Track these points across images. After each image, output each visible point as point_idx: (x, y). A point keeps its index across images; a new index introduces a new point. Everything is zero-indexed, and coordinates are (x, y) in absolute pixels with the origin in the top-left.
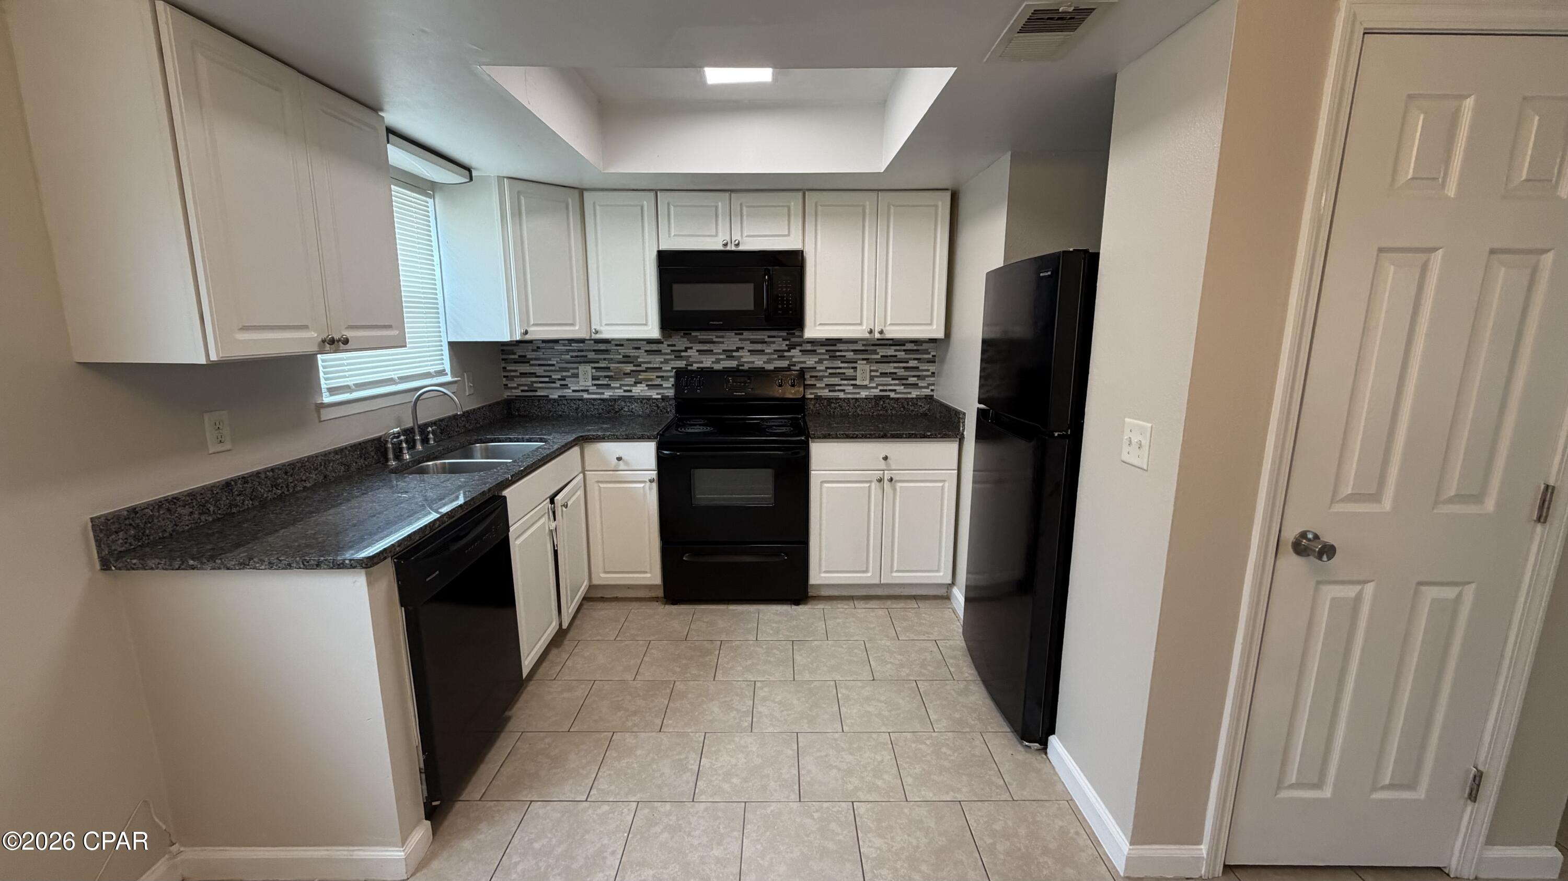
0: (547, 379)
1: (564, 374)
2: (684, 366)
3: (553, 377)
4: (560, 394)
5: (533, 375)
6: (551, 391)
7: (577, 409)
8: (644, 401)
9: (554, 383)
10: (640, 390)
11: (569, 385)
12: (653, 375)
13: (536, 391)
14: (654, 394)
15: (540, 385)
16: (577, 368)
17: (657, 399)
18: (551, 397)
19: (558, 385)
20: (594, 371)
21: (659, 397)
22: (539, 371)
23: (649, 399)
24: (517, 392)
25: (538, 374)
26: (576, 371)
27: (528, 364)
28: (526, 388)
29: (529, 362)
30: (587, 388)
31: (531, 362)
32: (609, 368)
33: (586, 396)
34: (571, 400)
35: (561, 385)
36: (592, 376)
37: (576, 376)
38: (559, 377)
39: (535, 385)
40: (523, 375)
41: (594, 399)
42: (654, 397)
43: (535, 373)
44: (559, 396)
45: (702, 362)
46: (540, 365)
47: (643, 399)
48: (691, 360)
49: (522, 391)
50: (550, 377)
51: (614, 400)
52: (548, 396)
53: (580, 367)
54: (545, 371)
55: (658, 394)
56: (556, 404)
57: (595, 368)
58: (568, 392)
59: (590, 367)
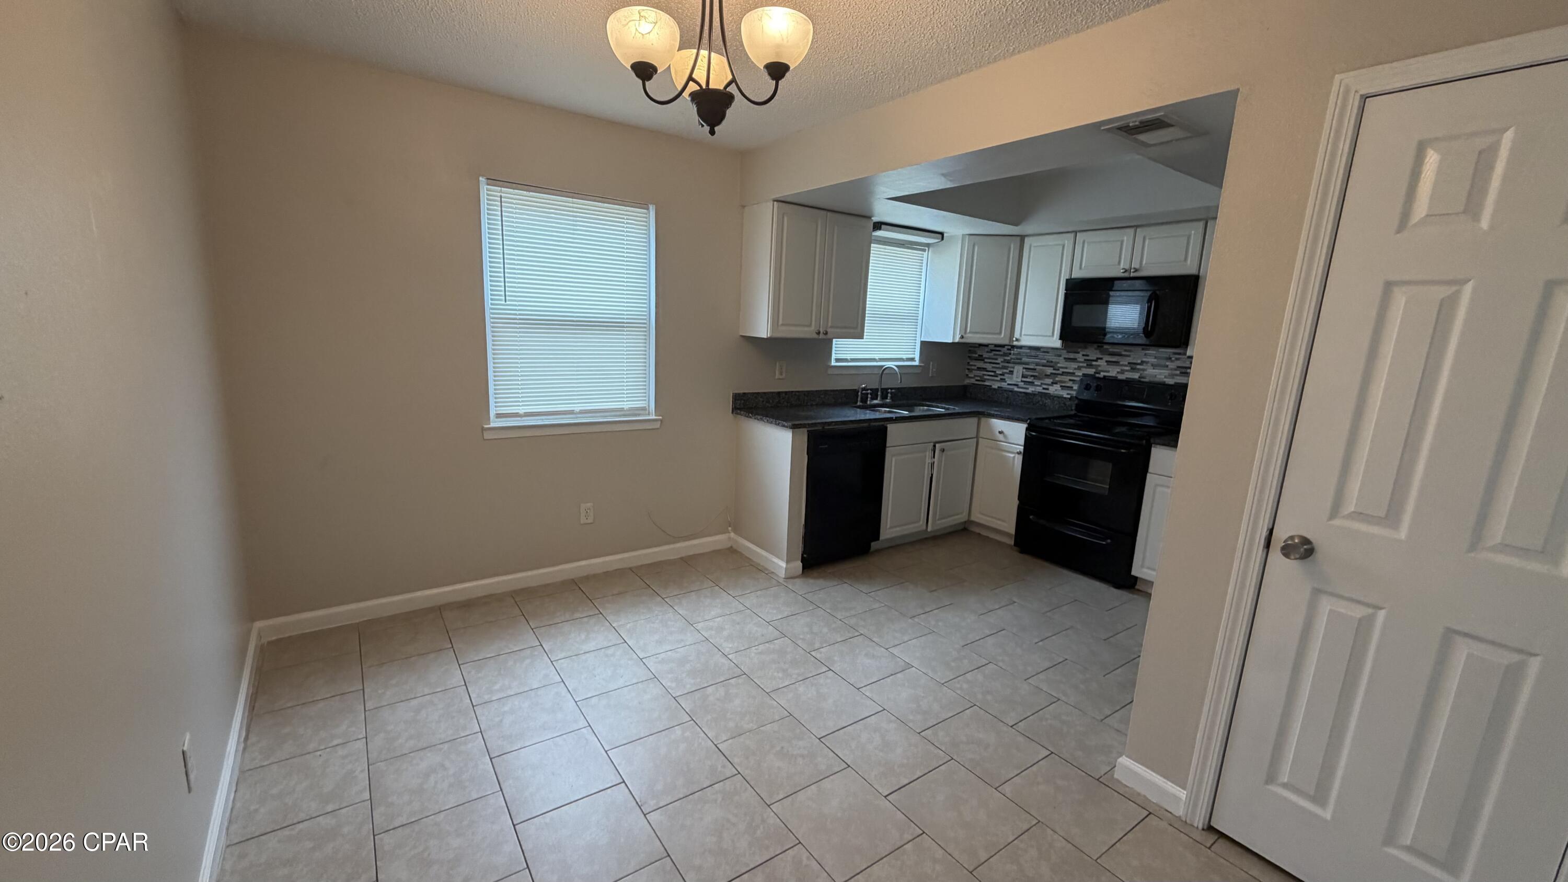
0: (992, 374)
1: (1005, 371)
2: (1093, 373)
3: (997, 372)
4: (999, 385)
5: (985, 369)
6: (994, 382)
7: (1007, 398)
8: (1055, 399)
9: (997, 376)
10: (1055, 390)
11: (1006, 380)
12: (1067, 378)
13: (985, 381)
14: (1065, 394)
15: (988, 377)
16: (1013, 368)
17: (1065, 398)
18: (993, 387)
19: (998, 379)
20: (1024, 370)
21: (1069, 396)
22: (989, 367)
23: (1060, 397)
24: (973, 381)
25: (988, 369)
26: (1012, 369)
27: (983, 362)
28: (979, 378)
29: (983, 360)
30: (1017, 383)
31: (986, 360)
32: (1035, 369)
33: (1016, 389)
34: (1005, 391)
35: (1001, 379)
36: (1023, 375)
37: (1011, 372)
38: (1000, 373)
39: (986, 377)
40: (979, 369)
41: (1021, 392)
42: (1065, 396)
43: (986, 369)
44: (998, 387)
45: (1109, 372)
46: (990, 363)
47: (1055, 397)
48: (1100, 369)
49: (977, 380)
50: (995, 372)
51: (1033, 394)
52: (991, 386)
53: (1016, 367)
54: (993, 367)
55: (1068, 394)
56: (994, 392)
57: (1026, 368)
58: (1004, 385)
59: (1022, 368)
